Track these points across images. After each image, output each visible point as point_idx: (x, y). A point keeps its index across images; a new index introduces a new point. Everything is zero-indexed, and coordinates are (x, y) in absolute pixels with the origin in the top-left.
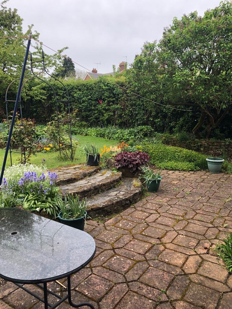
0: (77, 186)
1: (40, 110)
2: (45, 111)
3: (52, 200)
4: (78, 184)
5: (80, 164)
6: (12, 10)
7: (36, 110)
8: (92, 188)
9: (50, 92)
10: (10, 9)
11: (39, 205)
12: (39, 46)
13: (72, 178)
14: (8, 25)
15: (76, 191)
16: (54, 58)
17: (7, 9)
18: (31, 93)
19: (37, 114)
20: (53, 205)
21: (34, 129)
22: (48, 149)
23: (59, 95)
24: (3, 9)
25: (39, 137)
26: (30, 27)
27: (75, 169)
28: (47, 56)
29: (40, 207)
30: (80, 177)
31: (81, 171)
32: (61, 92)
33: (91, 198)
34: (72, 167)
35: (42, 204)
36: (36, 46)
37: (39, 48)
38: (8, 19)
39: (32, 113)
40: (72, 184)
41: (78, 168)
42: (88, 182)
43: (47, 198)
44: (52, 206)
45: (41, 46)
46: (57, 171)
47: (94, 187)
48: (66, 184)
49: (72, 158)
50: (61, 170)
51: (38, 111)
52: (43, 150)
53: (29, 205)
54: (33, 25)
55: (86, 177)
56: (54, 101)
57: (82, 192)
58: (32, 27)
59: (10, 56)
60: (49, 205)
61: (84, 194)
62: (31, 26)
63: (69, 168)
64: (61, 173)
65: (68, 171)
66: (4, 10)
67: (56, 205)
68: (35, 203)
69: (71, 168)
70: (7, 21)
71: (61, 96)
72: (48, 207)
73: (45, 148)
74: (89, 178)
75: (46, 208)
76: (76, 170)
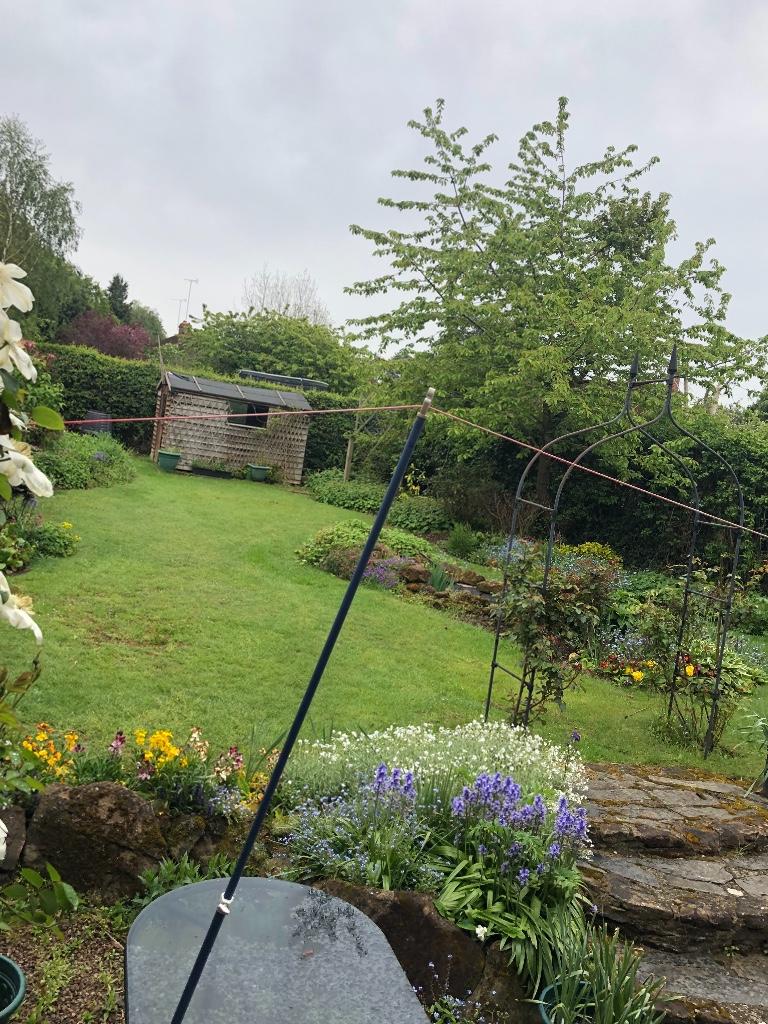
0: (678, 882)
1: (668, 520)
2: (683, 529)
3: (543, 915)
4: (684, 873)
5: (734, 779)
6: (654, 198)
7: (655, 519)
8: (736, 919)
9: (715, 466)
10: (648, 195)
11: (493, 913)
12: (716, 307)
13: (667, 839)
14: (629, 243)
15: (663, 904)
16: (758, 350)
17: (640, 196)
18: (646, 461)
19: (655, 531)
20: (538, 937)
21: (579, 612)
22: (638, 675)
23: (746, 482)
24: (626, 194)
25: (621, 624)
26: (701, 248)
27: (700, 796)
28: (736, 341)
29: (491, 925)
30: (705, 841)
31: (721, 815)
32: (755, 473)
33: (721, 964)
34: (693, 785)
35: (507, 915)
36: (704, 306)
37: (715, 313)
38: (633, 226)
39: (637, 526)
40: (660, 864)
41: (717, 795)
42: (732, 883)
43: (528, 900)
44: (534, 942)
45: (724, 308)
46: (631, 779)
47: (747, 919)
48: (636, 855)
49: (710, 744)
50: (646, 783)
51: (658, 523)
52: (621, 674)
53: (460, 900)
54: (712, 242)
55: (730, 854)
56: (721, 497)
57: (684, 921)
58: (707, 247)
59: (602, 341)
60: (525, 932)
61: (690, 931)
62: (705, 244)
63: (679, 782)
64: (641, 797)
65: (670, 798)
66: (628, 198)
67: (550, 946)
68: (482, 903)
69: (687, 784)
70: (630, 232)
71: (751, 485)
72: (517, 940)
73: (628, 670)
74: (744, 863)
75: (510, 941)
76: (704, 803)
